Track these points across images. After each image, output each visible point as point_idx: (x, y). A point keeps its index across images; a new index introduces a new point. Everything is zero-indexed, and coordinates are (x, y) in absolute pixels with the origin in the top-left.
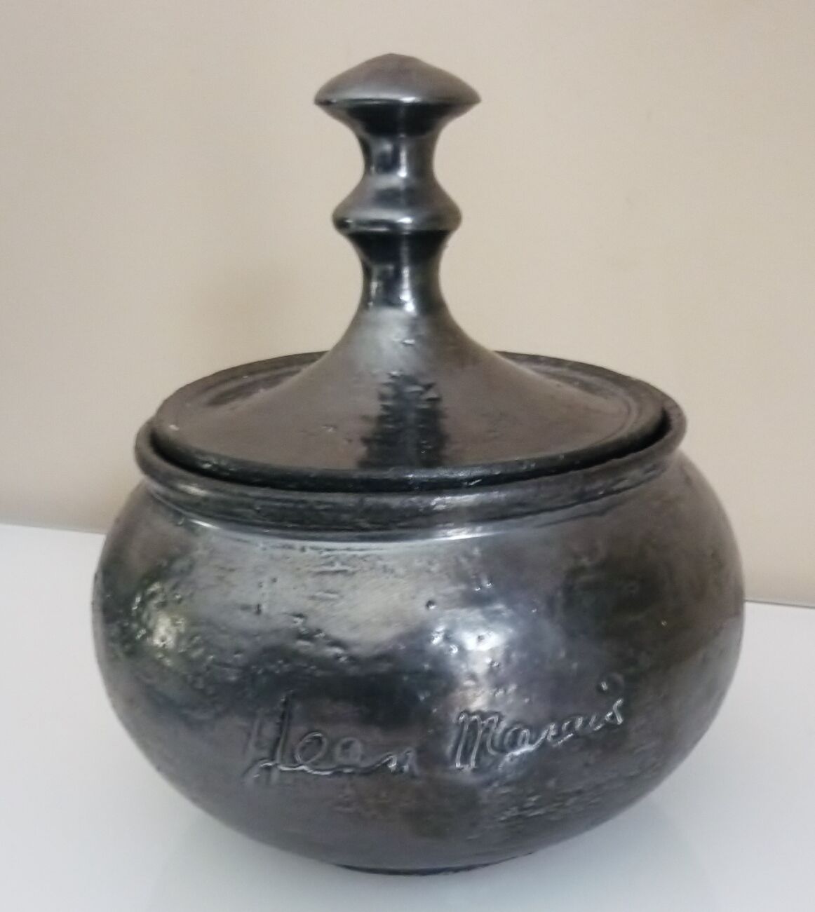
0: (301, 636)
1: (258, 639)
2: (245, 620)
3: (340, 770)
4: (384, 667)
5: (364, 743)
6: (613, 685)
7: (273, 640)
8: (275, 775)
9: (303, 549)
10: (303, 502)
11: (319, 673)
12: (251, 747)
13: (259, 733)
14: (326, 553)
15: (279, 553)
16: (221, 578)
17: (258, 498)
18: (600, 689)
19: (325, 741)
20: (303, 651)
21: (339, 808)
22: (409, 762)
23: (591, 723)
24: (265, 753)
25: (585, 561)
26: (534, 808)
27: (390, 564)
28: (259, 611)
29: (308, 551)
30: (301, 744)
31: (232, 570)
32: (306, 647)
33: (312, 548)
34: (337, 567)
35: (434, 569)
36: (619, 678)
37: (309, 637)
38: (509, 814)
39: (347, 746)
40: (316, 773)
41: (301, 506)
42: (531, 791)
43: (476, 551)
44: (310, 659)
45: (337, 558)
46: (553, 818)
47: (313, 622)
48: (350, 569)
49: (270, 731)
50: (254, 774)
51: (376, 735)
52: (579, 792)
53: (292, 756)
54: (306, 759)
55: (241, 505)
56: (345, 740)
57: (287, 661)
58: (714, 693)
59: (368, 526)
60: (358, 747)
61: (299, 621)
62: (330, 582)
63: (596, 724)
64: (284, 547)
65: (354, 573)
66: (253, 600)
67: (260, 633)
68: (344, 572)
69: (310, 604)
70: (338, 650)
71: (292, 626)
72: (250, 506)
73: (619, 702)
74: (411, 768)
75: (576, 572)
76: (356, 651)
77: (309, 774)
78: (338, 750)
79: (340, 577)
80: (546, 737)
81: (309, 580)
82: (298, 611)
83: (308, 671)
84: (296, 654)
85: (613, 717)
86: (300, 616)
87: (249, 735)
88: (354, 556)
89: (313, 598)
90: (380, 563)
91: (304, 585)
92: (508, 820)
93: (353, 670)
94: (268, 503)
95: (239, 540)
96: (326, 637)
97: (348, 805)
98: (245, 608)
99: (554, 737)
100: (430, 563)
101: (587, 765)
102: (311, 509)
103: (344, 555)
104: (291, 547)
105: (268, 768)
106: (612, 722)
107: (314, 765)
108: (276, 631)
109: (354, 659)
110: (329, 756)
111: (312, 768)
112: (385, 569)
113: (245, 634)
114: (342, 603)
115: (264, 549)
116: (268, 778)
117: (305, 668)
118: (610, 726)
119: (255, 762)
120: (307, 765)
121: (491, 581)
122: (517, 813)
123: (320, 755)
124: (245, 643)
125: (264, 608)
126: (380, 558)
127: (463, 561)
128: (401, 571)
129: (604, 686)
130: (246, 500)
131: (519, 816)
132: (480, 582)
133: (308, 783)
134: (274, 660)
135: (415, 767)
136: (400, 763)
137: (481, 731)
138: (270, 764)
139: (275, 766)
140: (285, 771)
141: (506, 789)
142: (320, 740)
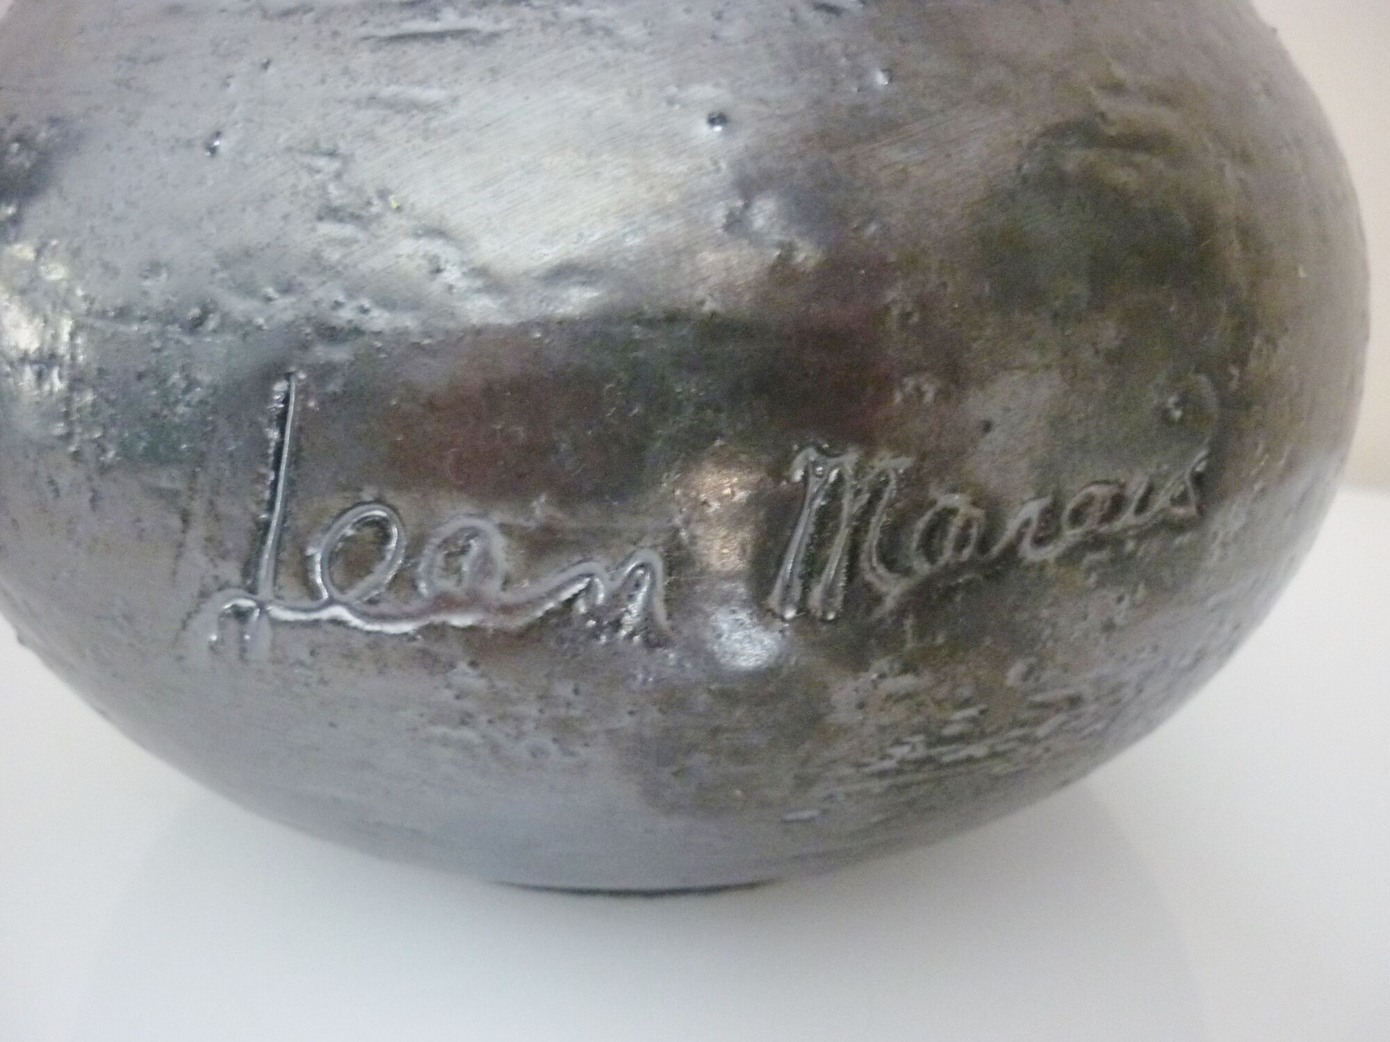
0: (332, 213)
1: (210, 228)
3: (437, 619)
6: (1194, 409)
8: (260, 637)
12: (194, 553)
18: (1164, 416)
20: (334, 254)
21: (439, 730)
22: (640, 594)
24: (231, 571)
26: (962, 738)
28: (214, 147)
30: (329, 542)
35: (733, 31)
38: (901, 752)
39: (455, 549)
40: (375, 627)
42: (965, 692)
47: (367, 170)
50: (206, 632)
53: (305, 576)
56: (455, 527)
60: (493, 543)
61: (328, 168)
62: (424, 59)
65: (494, 35)
66: (203, 125)
67: (217, 210)
69: (362, 120)
74: (647, 613)
77: (355, 628)
78: (431, 556)
79: (452, 50)
80: (1021, 539)
81: (364, 60)
85: (1182, 498)
86: (332, 153)
87: (185, 518)
89: (372, 101)
91: (346, 71)
96: (405, 209)
97: (465, 720)
98: (181, 145)
100: (720, 15)
105: (241, 615)
106: (1176, 511)
107: (370, 608)
108: (262, 202)
110: (404, 581)
111: (363, 615)
113: (176, 219)
114: (457, 114)
116: (245, 642)
117: (336, 307)
119: (205, 596)
120: (346, 605)
121: (890, 73)
122: (921, 752)
123: (384, 573)
128: (632, 31)
129: (1175, 408)
131: (929, 760)
132: (860, 74)
133: (351, 656)
134: (247, 289)
135: (660, 611)
136: (617, 599)
137: (849, 506)
138: (246, 603)
139: (261, 606)
140: (286, 623)
141: (907, 682)
142: (381, 527)
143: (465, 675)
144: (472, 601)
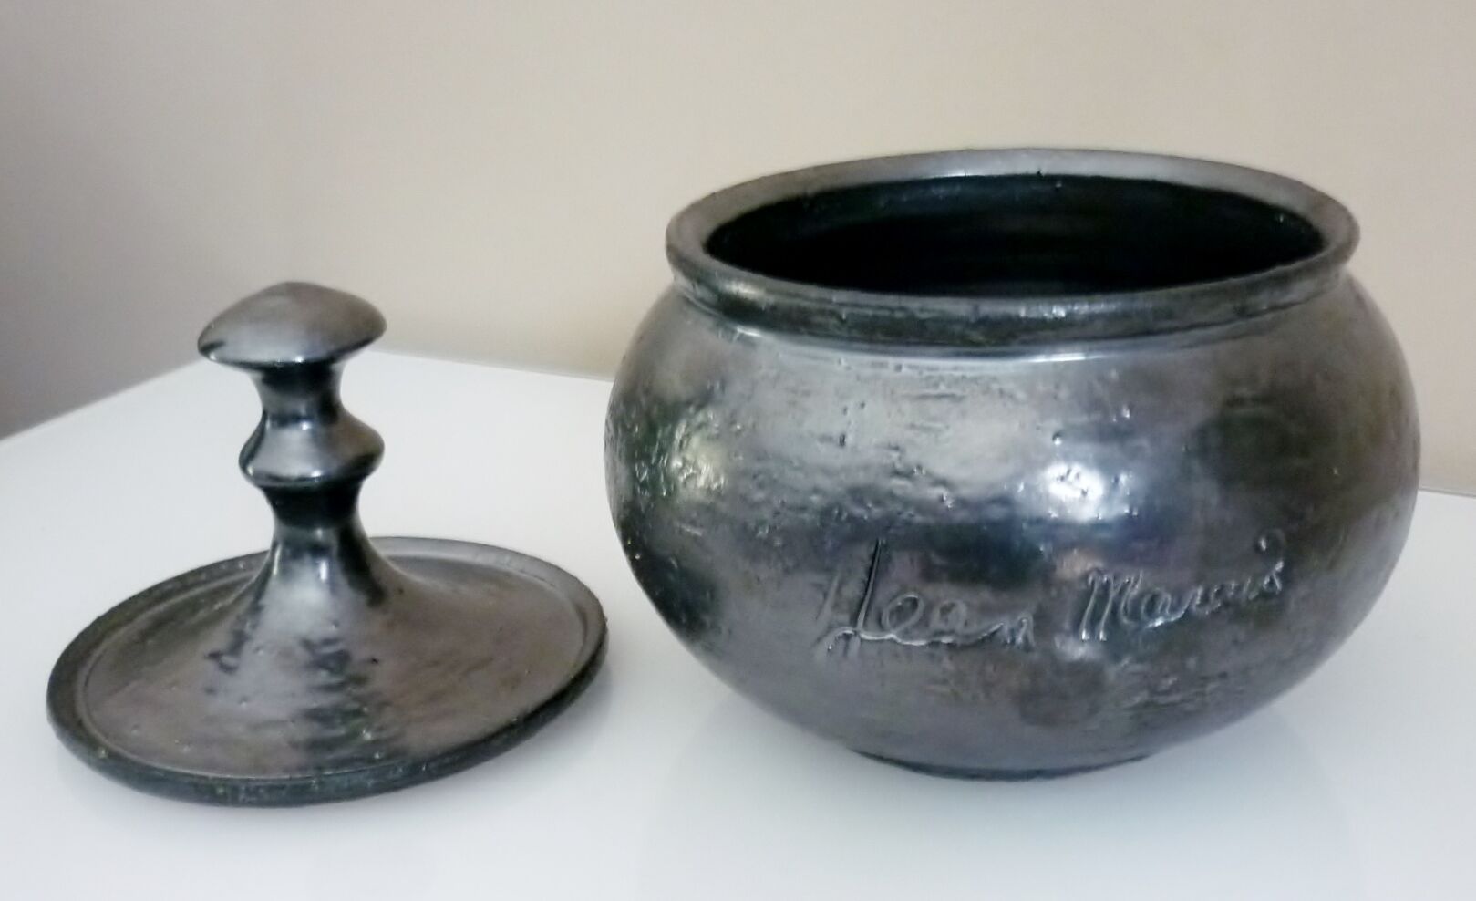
0: (897, 474)
1: (843, 477)
2: (827, 454)
3: (936, 639)
4: (997, 513)
5: (969, 605)
6: (1274, 544)
7: (861, 478)
8: (855, 644)
9: (899, 368)
10: (902, 309)
11: (919, 519)
12: (827, 611)
13: (839, 591)
14: (926, 373)
15: (868, 372)
16: (793, 404)
17: (842, 304)
18: (1257, 548)
19: (921, 605)
20: (898, 492)
21: (932, 687)
22: (1023, 630)
23: (1245, 590)
24: (845, 618)
25: (1244, 391)
26: (1167, 693)
27: (1009, 386)
28: (842, 442)
29: (904, 370)
30: (891, 606)
31: (807, 394)
32: (902, 487)
33: (911, 367)
34: (943, 389)
35: (1062, 394)
36: (1279, 534)
37: (907, 474)
38: (1137, 700)
39: (946, 611)
40: (909, 643)
41: (899, 315)
42: (1167, 671)
43: (1114, 374)
44: (907, 503)
45: (942, 379)
46: (1189, 707)
47: (912, 456)
48: (958, 392)
49: (852, 590)
50: (828, 643)
51: (985, 595)
52: (1224, 676)
53: (879, 620)
54: (894, 627)
55: (822, 312)
56: (946, 602)
57: (878, 503)
58: (1386, 561)
59: (981, 338)
60: (962, 609)
61: (895, 455)
62: (934, 408)
63: (1251, 589)
64: (874, 365)
65: (962, 398)
66: (836, 430)
67: (845, 469)
68: (952, 397)
69: (910, 434)
70: (941, 491)
71: (886, 461)
72: (833, 314)
73: (1279, 566)
74: (1026, 638)
75: (1234, 402)
76: (965, 492)
77: (899, 644)
78: (936, 614)
79: (945, 404)
80: (1189, 606)
81: (907, 406)
82: (893, 444)
83: (905, 516)
84: (891, 496)
85: (1272, 583)
86: (897, 449)
87: (825, 595)
88: (963, 377)
89: (912, 426)
90: (995, 386)
91: (900, 412)
92: (1135, 708)
93: (961, 516)
94: (856, 311)
95: (815, 358)
96: (929, 474)
97: (945, 682)
98: (826, 439)
99: (1199, 606)
100: (1057, 387)
101: (1236, 642)
102: (912, 318)
103: (951, 375)
104: (882, 365)
105: (847, 637)
106: (1271, 590)
107: (906, 634)
108: (866, 468)
109: (962, 503)
110: (924, 622)
111: (903, 637)
112: (1002, 392)
113: (826, 471)
114: (949, 434)
115: (848, 368)
116: (846, 648)
117: (899, 513)
118: (1265, 595)
119: (830, 628)
120: (897, 632)
121: (1131, 409)
122: (1146, 699)
123: (914, 619)
124: (824, 482)
125: (849, 440)
126: (994, 379)
127: (1098, 386)
128: (1021, 395)
129: (1263, 545)
130: (830, 307)
131: (1149, 703)
132: (1118, 411)
133: (896, 655)
134: (861, 502)
135: (1031, 638)
136: (1013, 632)
137: (1113, 594)
138: (849, 631)
139: (856, 633)
140: (868, 641)
141: (1138, 667)
142: (914, 603)
143: (948, 664)
144: (951, 632)
